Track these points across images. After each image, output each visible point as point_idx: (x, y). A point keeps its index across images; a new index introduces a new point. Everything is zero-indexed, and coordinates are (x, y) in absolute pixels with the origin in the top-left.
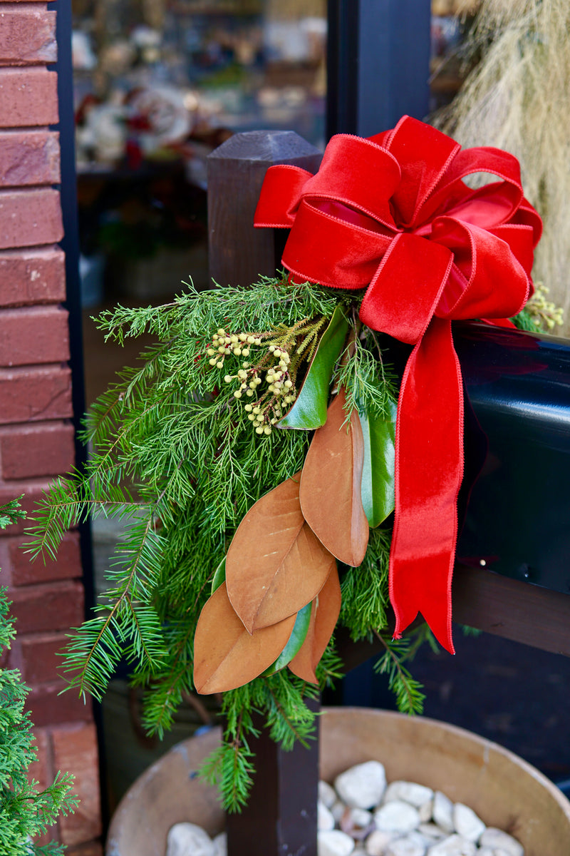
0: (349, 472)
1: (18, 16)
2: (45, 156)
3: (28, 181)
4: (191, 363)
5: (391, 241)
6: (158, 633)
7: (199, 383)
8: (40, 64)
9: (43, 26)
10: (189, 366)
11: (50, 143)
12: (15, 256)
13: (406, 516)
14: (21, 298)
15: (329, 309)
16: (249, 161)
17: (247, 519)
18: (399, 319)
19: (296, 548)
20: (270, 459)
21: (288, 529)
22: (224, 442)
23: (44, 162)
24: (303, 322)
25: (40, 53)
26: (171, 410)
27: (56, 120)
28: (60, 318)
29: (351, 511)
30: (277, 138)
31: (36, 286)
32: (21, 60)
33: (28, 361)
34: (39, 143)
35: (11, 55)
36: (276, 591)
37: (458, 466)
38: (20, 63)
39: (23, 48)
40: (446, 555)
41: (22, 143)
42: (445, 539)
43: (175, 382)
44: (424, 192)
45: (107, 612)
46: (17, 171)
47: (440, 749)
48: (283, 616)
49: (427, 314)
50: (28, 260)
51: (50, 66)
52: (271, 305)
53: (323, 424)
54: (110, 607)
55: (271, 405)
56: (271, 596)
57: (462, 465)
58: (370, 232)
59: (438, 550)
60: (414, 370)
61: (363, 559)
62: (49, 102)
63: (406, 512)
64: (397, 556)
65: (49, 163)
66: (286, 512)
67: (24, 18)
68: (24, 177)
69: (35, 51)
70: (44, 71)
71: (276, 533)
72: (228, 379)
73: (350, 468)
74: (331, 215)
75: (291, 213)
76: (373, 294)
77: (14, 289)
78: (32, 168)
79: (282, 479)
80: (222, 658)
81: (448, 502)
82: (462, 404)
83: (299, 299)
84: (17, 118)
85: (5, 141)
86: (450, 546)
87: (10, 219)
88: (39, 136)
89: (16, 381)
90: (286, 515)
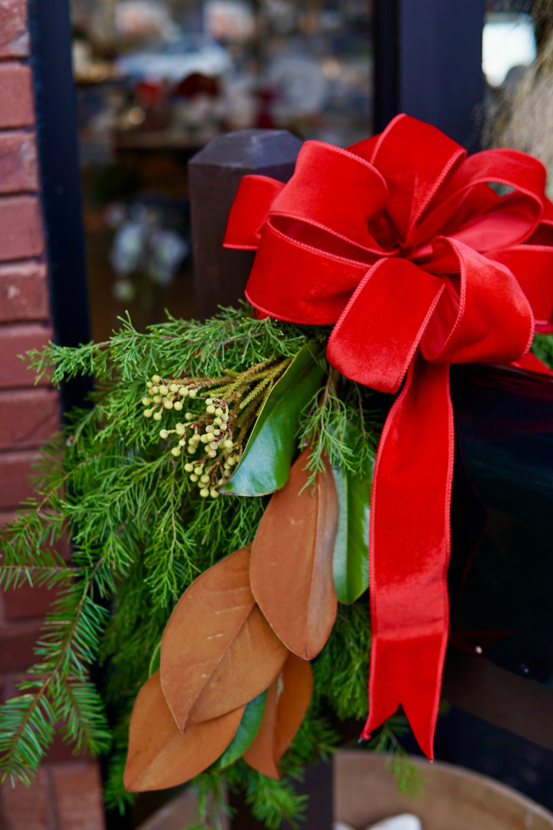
0: (311, 544)
2: (20, 161)
3: (2, 188)
4: (132, 412)
5: (368, 269)
6: (98, 713)
7: (142, 433)
8: (11, 58)
9: (12, 16)
10: (129, 415)
11: (24, 147)
13: (383, 594)
15: (295, 349)
16: (229, 169)
17: (188, 594)
18: (370, 365)
19: (246, 630)
20: (223, 523)
21: (237, 608)
22: (165, 504)
23: (19, 169)
24: (261, 365)
26: (112, 463)
27: (31, 121)
29: (310, 591)
30: (263, 141)
31: (15, 304)
36: (219, 679)
37: (444, 540)
40: (436, 638)
42: (435, 620)
43: (115, 431)
44: (417, 207)
47: (481, 806)
48: (228, 708)
49: (403, 360)
50: (5, 275)
51: (24, 61)
52: (221, 346)
53: (279, 488)
54: (40, 684)
55: (218, 463)
56: (213, 685)
57: (449, 540)
58: (342, 259)
59: (428, 631)
60: (398, 421)
61: (322, 647)
63: (383, 590)
64: (379, 636)
65: (23, 168)
66: (237, 587)
70: (16, 66)
71: (223, 612)
72: (164, 434)
73: (312, 539)
74: (294, 239)
75: (259, 233)
76: (339, 335)
78: (6, 173)
79: (236, 548)
80: (158, 751)
81: (434, 580)
82: (452, 466)
83: (256, 338)
86: (442, 628)
88: (12, 139)
90: (236, 591)
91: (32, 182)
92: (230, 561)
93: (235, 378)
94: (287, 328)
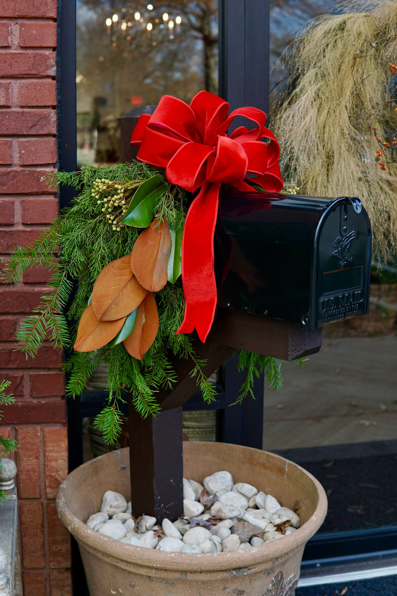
0: (157, 251)
1: (38, 53)
2: (49, 121)
3: (41, 132)
5: (184, 144)
8: (48, 77)
9: (50, 59)
11: (51, 115)
12: (33, 169)
14: (35, 190)
18: (182, 177)
19: (129, 285)
20: (121, 245)
21: (126, 276)
22: (99, 234)
23: (48, 124)
25: (48, 71)
27: (55, 103)
28: (54, 201)
30: (150, 108)
31: (43, 184)
32: (38, 75)
33: (37, 222)
34: (47, 114)
35: (34, 72)
36: (116, 304)
38: (38, 76)
39: (40, 69)
41: (38, 114)
45: (39, 314)
46: (35, 127)
48: (119, 317)
50: (39, 171)
51: (53, 78)
53: (145, 227)
54: (42, 312)
56: (113, 306)
62: (52, 95)
64: (188, 301)
65: (51, 124)
66: (126, 269)
67: (41, 55)
68: (38, 131)
69: (46, 70)
70: (50, 80)
71: (119, 278)
72: (99, 202)
73: (157, 249)
77: (32, 185)
78: (42, 127)
79: (127, 254)
80: (89, 335)
84: (36, 102)
85: (30, 113)
87: (31, 150)
88: (46, 111)
89: (31, 232)
90: (126, 271)
91: (54, 131)
92: (123, 259)
93: (128, 182)
94: (151, 167)
